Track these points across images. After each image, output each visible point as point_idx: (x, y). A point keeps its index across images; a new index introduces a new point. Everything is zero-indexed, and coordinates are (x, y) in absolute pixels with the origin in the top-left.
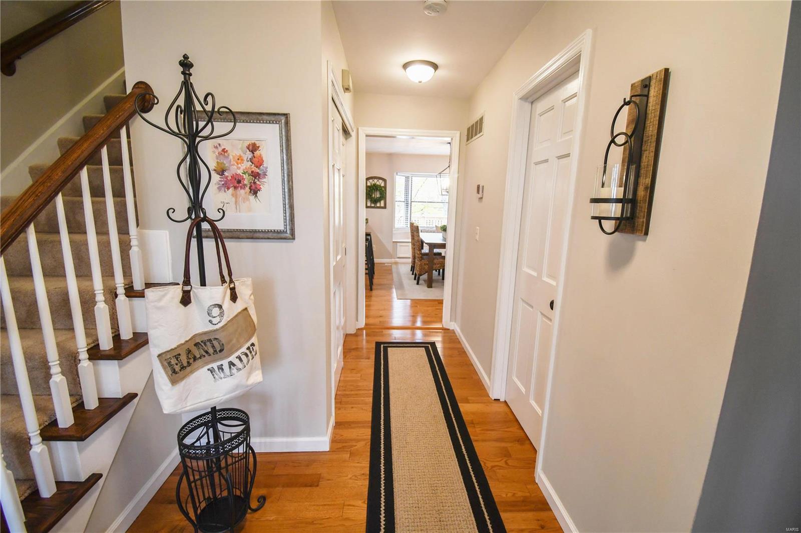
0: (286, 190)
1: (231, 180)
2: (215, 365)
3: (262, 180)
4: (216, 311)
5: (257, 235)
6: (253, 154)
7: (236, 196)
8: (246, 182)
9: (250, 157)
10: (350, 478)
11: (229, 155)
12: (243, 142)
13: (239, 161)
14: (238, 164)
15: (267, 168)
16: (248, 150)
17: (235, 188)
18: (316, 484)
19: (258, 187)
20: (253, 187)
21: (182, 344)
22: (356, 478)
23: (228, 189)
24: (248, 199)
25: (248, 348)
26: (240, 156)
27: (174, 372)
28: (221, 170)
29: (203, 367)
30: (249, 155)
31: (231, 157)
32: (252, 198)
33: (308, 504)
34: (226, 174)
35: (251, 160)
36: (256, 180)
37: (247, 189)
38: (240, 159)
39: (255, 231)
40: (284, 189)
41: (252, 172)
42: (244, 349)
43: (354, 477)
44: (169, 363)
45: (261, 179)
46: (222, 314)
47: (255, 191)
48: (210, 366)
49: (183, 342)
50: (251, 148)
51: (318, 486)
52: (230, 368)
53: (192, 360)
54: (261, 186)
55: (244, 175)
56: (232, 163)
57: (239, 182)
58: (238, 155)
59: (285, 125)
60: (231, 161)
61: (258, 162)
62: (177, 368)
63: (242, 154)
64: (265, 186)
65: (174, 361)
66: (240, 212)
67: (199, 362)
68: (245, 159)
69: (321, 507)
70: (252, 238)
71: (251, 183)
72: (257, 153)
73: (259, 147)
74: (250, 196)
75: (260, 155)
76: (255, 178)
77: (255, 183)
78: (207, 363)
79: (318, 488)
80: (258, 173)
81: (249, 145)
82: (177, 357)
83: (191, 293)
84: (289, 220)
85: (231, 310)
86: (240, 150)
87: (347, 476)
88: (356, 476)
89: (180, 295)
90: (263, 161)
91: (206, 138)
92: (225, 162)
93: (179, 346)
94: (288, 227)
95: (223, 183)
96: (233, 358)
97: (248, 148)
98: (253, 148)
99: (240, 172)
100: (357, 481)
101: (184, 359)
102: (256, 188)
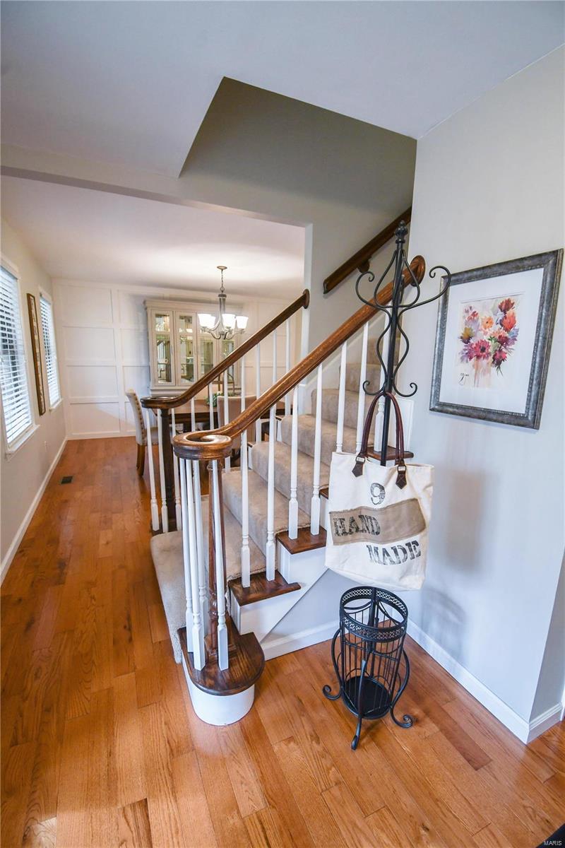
0: (538, 360)
1: (475, 348)
2: (373, 545)
3: (510, 347)
4: (377, 491)
5: (491, 416)
6: (505, 313)
7: (477, 367)
8: (491, 350)
9: (501, 318)
10: (524, 807)
11: (478, 319)
12: (496, 301)
13: (488, 325)
14: (485, 329)
15: (517, 330)
16: (500, 310)
17: (478, 357)
18: (476, 765)
19: (502, 355)
20: (498, 357)
21: (347, 511)
22: (533, 816)
23: (471, 358)
24: (489, 371)
25: (408, 545)
26: (490, 319)
27: (337, 533)
28: (467, 337)
29: (363, 541)
30: (500, 315)
31: (480, 321)
32: (494, 369)
33: (451, 777)
34: (471, 341)
35: (501, 323)
36: (502, 347)
37: (491, 359)
38: (489, 322)
39: (489, 411)
40: (534, 358)
41: (500, 337)
42: (402, 543)
43: (530, 810)
44: (335, 523)
45: (509, 345)
46: (382, 496)
47: (498, 361)
48: (369, 544)
49: (349, 509)
50: (503, 307)
51: (476, 769)
52: (384, 555)
53: (355, 530)
54: (507, 355)
55: (490, 342)
56: (480, 328)
57: (483, 350)
58: (488, 317)
59: (552, 267)
60: (479, 325)
61: (508, 324)
62: (340, 531)
63: (493, 316)
64: (512, 355)
65: (339, 524)
66: (478, 386)
67: (361, 535)
68: (494, 321)
69: (459, 796)
70: (484, 419)
71: (496, 351)
72: (509, 312)
73: (513, 303)
74: (492, 368)
75: (514, 314)
76: (502, 344)
77: (500, 351)
78: (367, 539)
79: (474, 772)
80: (506, 337)
81: (502, 304)
82: (342, 520)
83: (364, 465)
84: (534, 401)
85: (395, 495)
86: (491, 312)
87: (523, 799)
88: (534, 811)
89: (354, 464)
90: (515, 322)
91: (410, 307)
92: (472, 328)
93: (344, 512)
94: (531, 411)
95: (467, 352)
96: (388, 546)
97: (500, 307)
98: (507, 306)
99: (486, 338)
100: (530, 819)
101: (347, 524)
102: (501, 357)
